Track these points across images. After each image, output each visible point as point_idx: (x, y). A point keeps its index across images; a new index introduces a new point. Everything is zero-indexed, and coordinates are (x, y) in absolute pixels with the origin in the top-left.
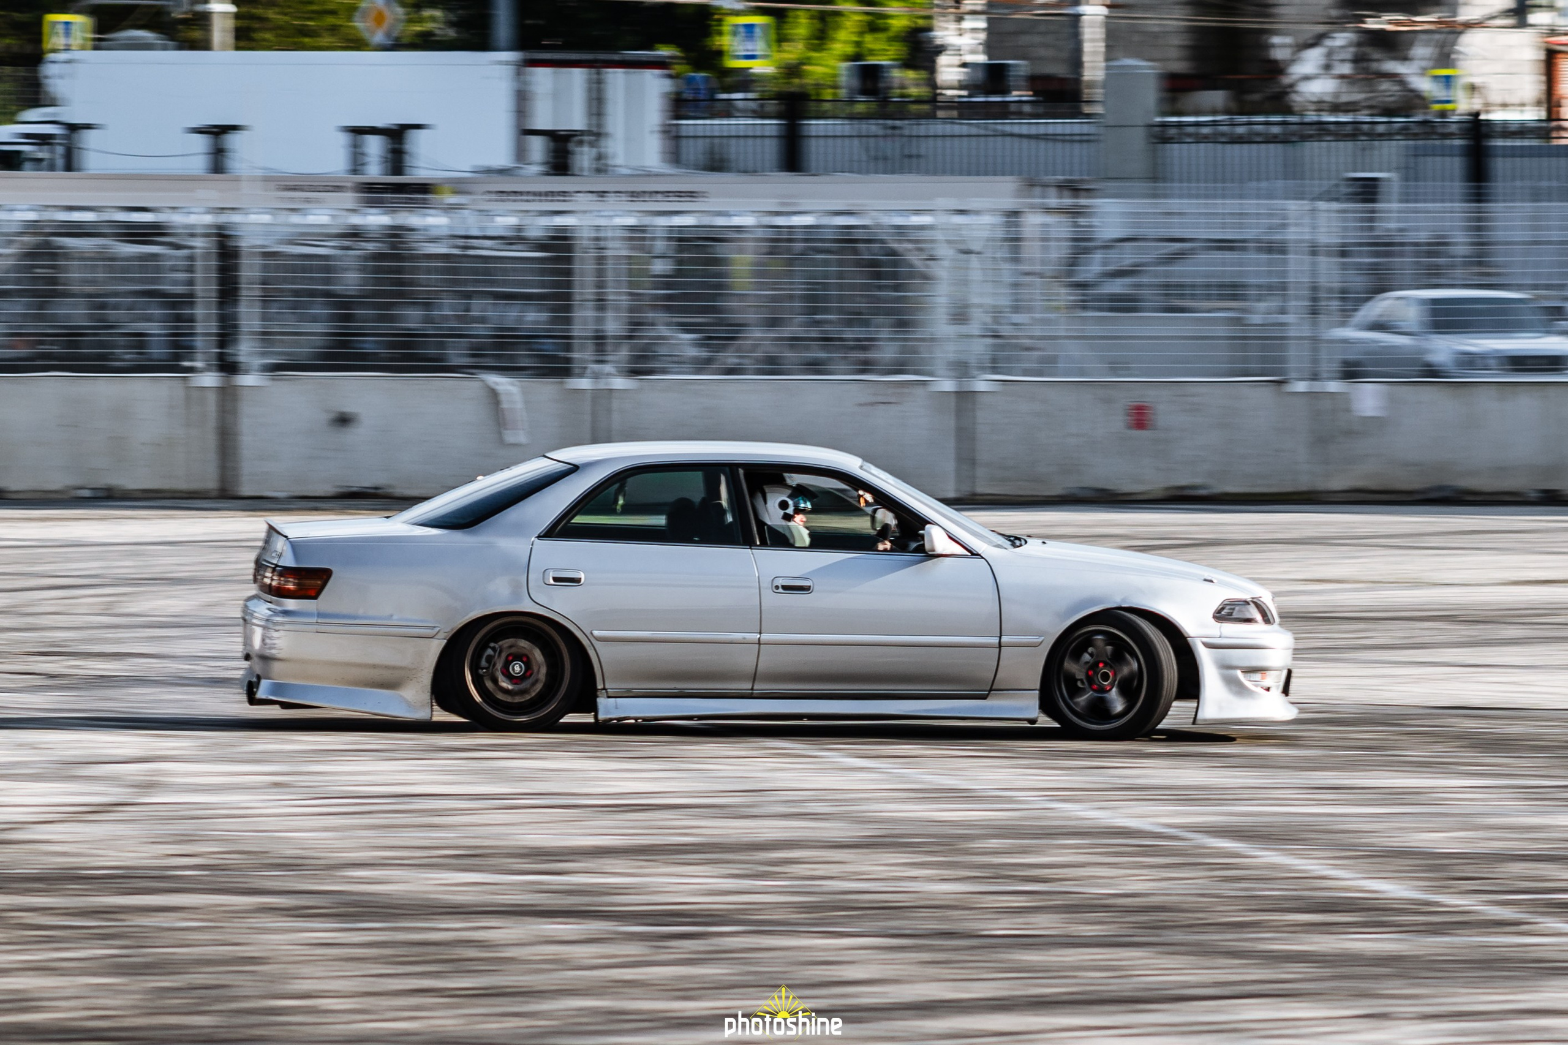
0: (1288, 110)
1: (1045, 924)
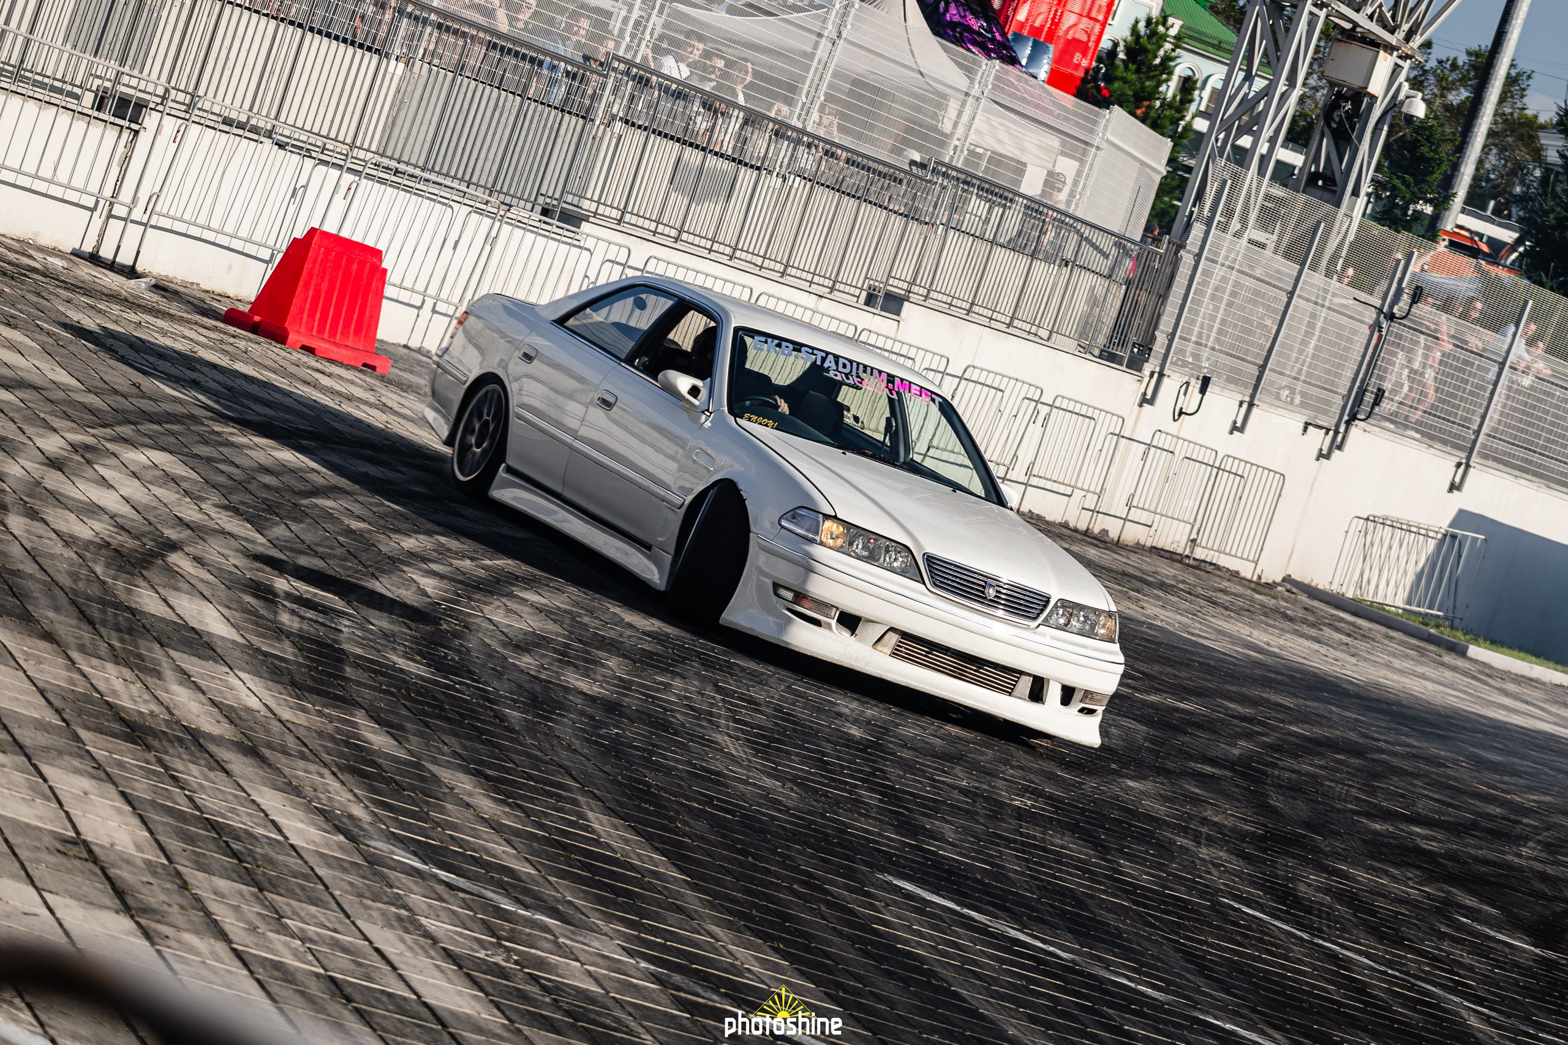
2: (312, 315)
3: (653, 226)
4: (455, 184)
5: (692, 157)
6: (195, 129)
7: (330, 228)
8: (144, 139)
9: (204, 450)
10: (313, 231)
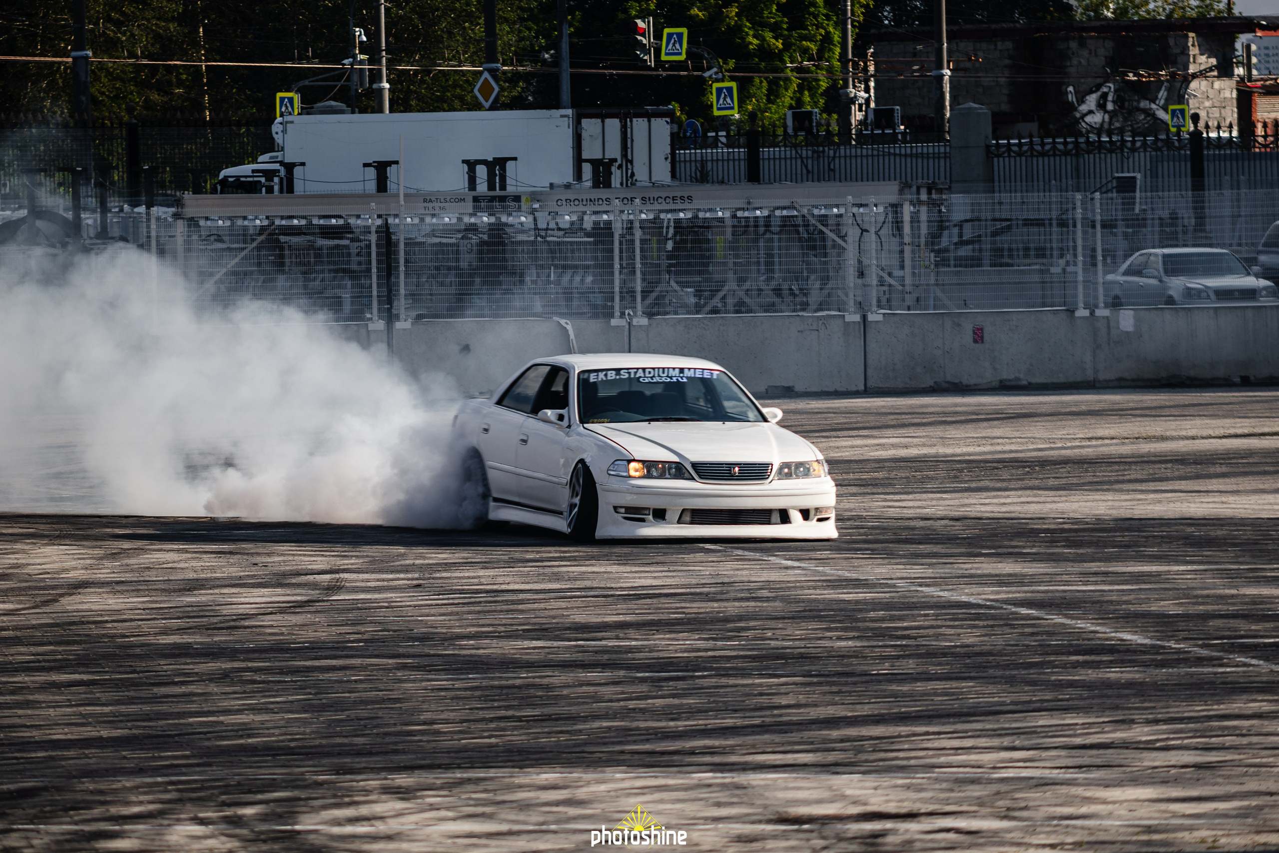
0: (1079, 134)
1: (910, 666)
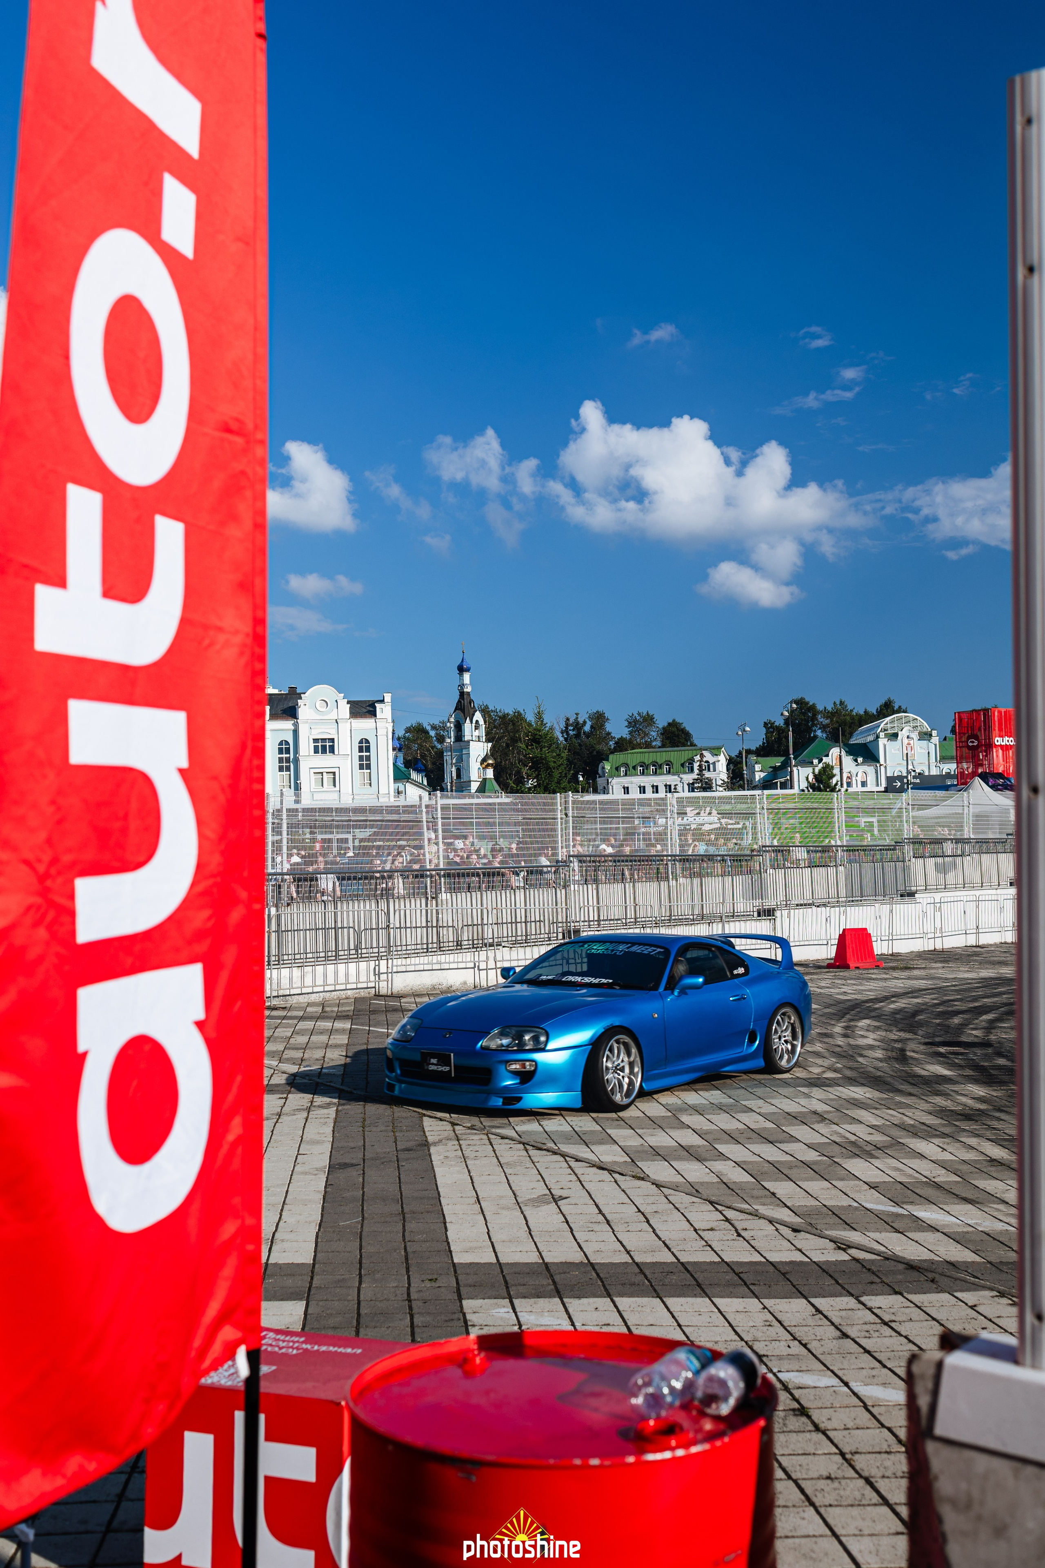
2: (854, 955)
3: (935, 887)
4: (871, 898)
5: (940, 860)
6: (792, 911)
7: (848, 927)
8: (778, 921)
9: (873, 1014)
10: (844, 930)
